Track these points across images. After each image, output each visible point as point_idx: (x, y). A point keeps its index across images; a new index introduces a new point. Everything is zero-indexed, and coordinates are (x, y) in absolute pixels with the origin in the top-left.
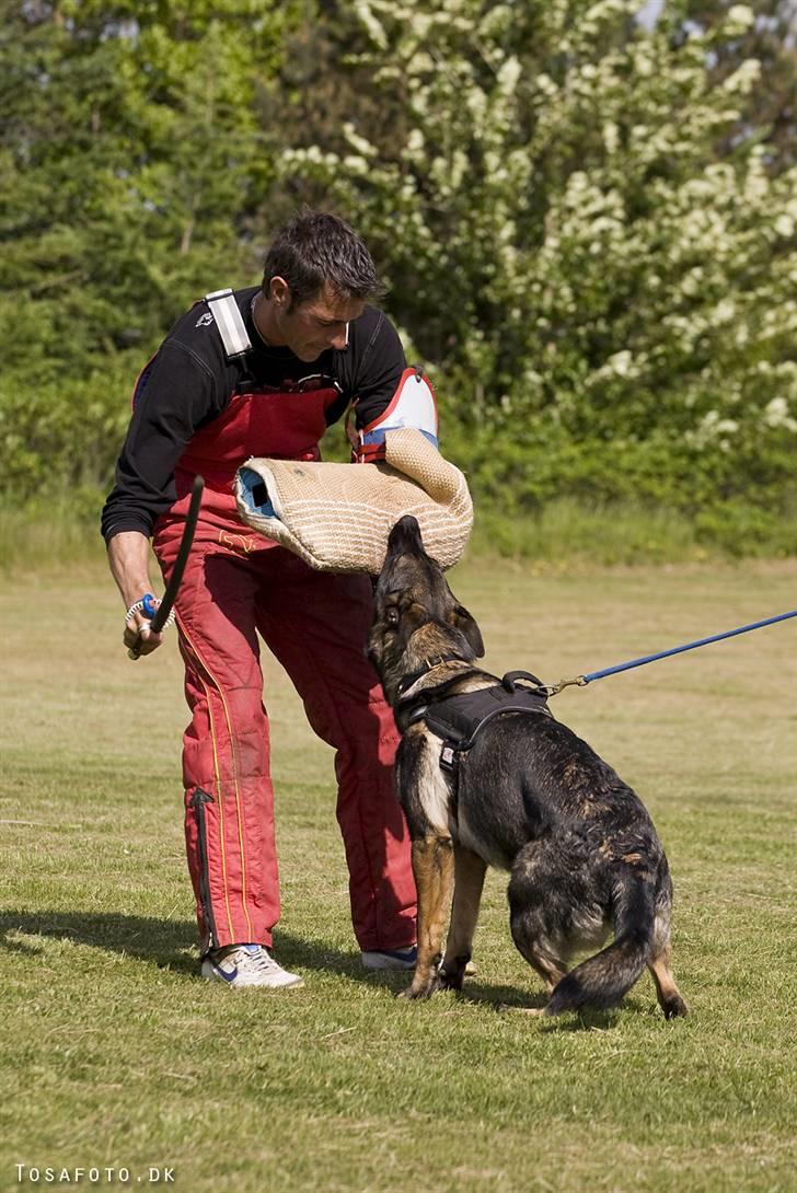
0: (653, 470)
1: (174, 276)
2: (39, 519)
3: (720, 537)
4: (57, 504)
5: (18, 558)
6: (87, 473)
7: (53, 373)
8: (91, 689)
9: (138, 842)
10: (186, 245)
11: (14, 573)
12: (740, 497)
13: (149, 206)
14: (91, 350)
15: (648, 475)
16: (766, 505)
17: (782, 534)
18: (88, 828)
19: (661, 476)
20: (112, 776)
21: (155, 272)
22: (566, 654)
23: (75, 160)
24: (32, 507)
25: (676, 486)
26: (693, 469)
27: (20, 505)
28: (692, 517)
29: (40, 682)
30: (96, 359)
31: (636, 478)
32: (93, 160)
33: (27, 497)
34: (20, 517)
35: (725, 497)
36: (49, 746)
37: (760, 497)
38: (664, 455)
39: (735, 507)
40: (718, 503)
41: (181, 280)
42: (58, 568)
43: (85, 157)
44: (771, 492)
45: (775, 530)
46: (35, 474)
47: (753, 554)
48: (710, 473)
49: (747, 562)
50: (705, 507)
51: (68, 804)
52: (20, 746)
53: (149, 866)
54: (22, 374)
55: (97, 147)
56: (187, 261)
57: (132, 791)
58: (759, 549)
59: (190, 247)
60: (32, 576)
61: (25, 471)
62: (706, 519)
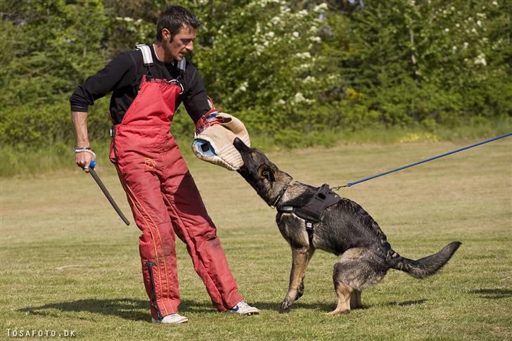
0: (258, 120)
1: (82, 65)
2: (43, 155)
3: (283, 142)
4: (49, 149)
5: (37, 169)
6: (58, 137)
7: (43, 102)
8: (76, 215)
9: (123, 269)
10: (85, 53)
11: (37, 175)
12: (289, 127)
13: (69, 41)
14: (54, 93)
15: (256, 122)
16: (298, 129)
17: (305, 139)
18: (101, 266)
19: (261, 122)
20: (98, 246)
21: (74, 65)
22: (239, 188)
23: (42, 26)
24: (40, 151)
25: (267, 125)
26: (271, 119)
27: (36, 151)
28: (273, 136)
29: (57, 214)
30: (55, 97)
31: (252, 123)
32: (48, 26)
33: (38, 147)
34: (37, 155)
35: (284, 128)
36: (70, 237)
37: (296, 127)
38: (261, 115)
39: (287, 131)
40: (281, 130)
41: (84, 66)
42: (52, 172)
43: (45, 25)
44: (299, 125)
45: (302, 138)
46: (40, 139)
47: (295, 147)
48: (278, 120)
49: (294, 150)
50: (277, 132)
51: (90, 257)
52: (60, 238)
53: (131, 278)
54: (32, 104)
55: (49, 21)
56: (86, 59)
57: (109, 251)
58: (297, 145)
59: (87, 54)
60: (43, 176)
61: (36, 139)
62: (277, 136)
